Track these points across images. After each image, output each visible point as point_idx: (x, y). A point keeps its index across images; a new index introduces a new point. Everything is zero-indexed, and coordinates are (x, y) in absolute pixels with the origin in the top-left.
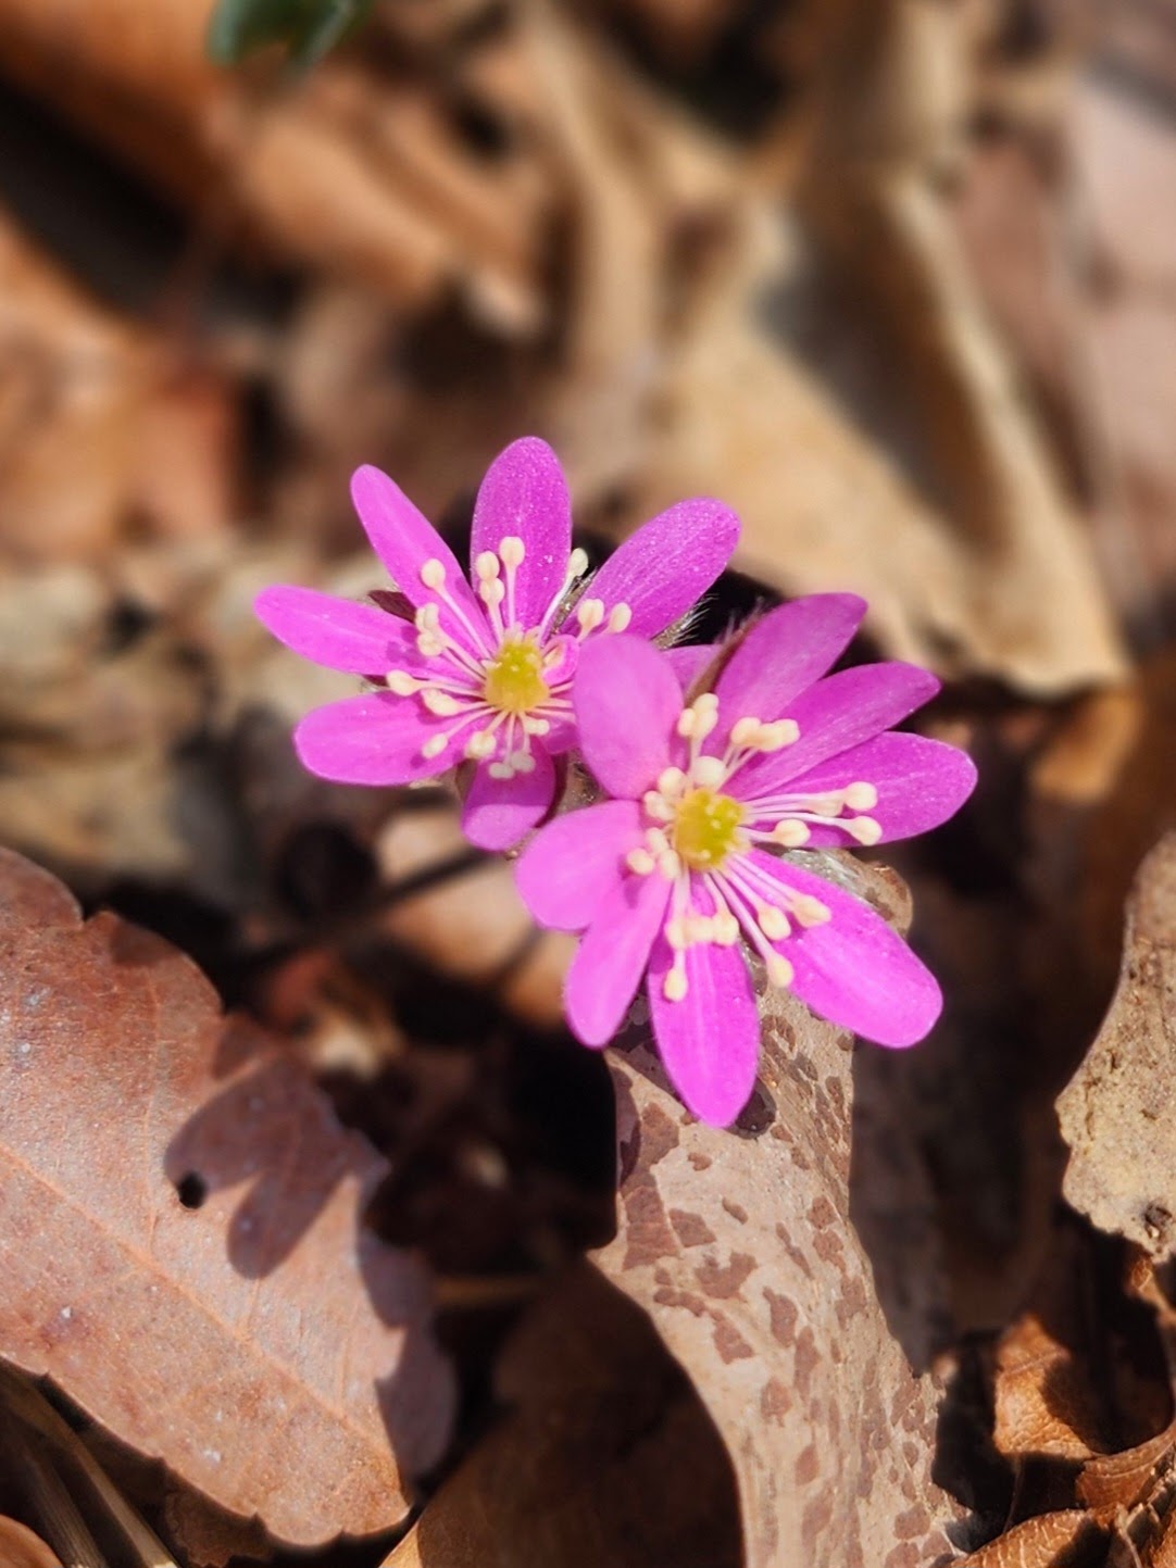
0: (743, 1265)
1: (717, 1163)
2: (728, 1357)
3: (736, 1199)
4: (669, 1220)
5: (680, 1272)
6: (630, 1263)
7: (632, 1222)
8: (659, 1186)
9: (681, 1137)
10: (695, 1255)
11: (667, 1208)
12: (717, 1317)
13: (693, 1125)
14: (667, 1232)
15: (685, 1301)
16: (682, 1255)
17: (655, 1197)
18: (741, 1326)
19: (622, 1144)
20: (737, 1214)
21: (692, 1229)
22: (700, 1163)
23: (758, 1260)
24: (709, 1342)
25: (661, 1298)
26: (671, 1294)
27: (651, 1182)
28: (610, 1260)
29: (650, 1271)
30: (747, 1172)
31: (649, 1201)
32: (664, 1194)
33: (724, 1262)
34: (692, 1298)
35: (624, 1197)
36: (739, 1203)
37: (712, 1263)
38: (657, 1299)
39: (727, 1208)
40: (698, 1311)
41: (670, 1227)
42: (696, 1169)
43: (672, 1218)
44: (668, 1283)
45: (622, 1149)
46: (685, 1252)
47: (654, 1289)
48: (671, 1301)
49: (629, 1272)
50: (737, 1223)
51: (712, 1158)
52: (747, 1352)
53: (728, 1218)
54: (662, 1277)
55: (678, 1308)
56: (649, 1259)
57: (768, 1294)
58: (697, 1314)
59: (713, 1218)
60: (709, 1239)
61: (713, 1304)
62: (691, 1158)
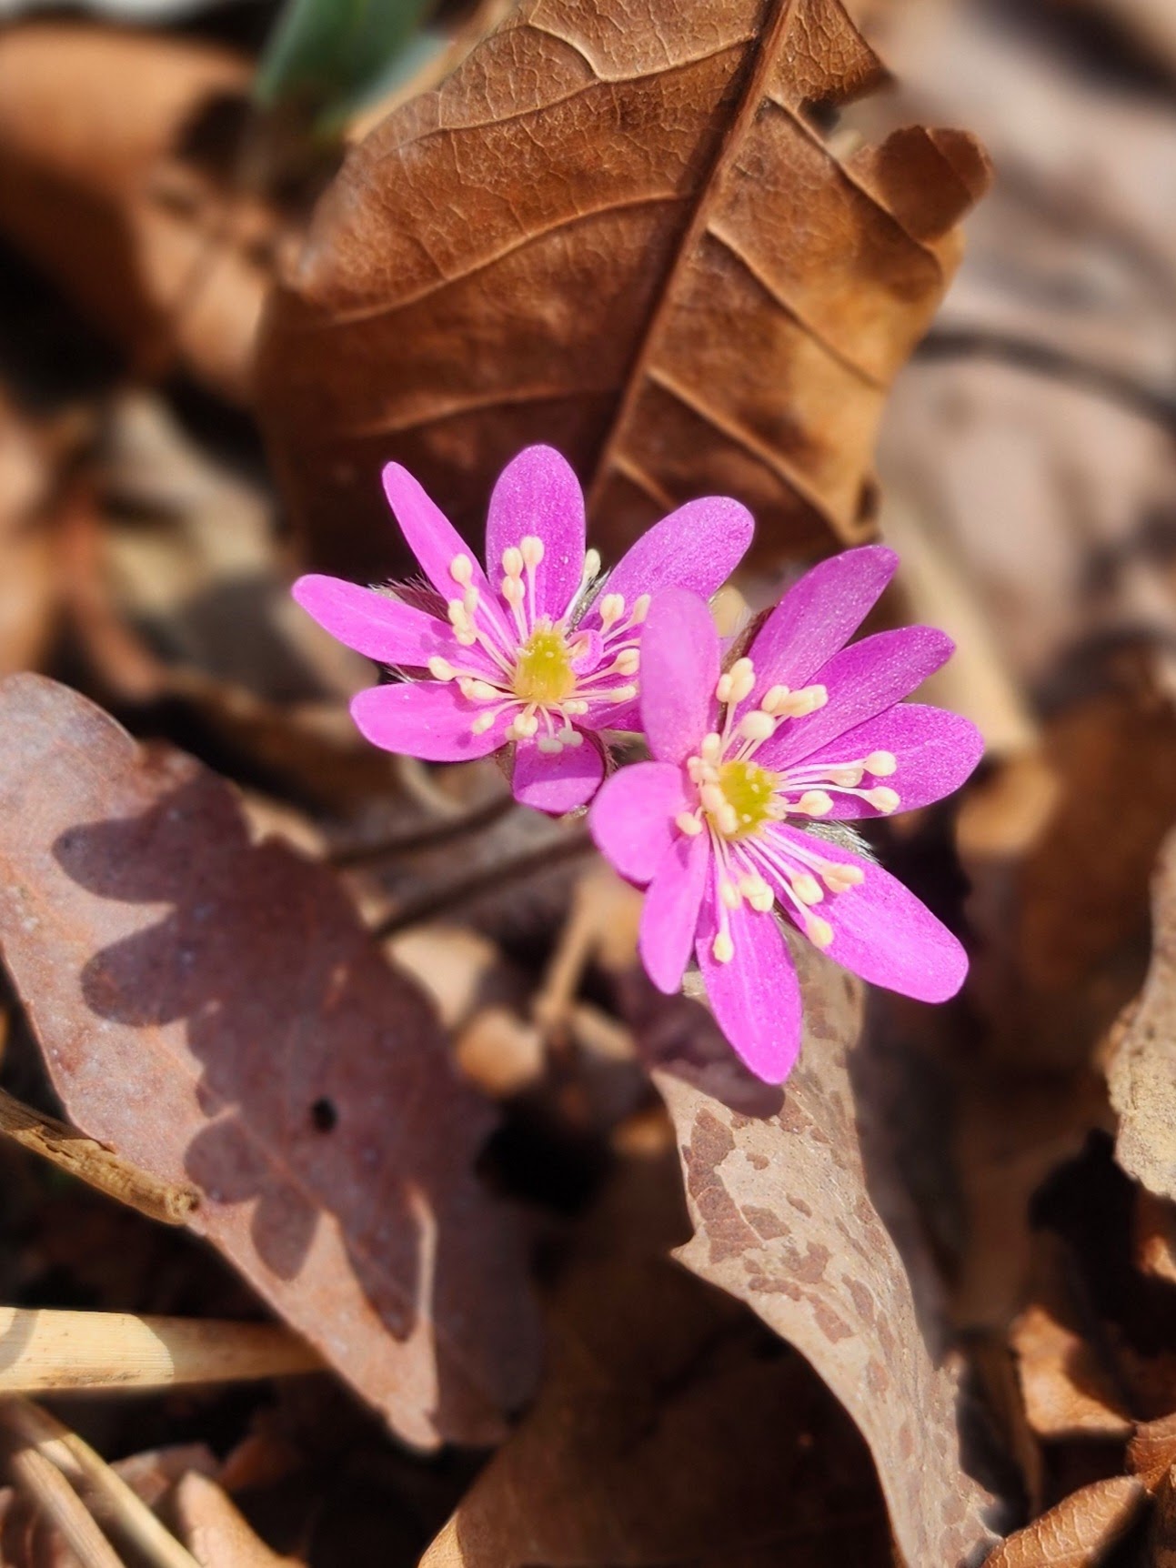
0: (819, 1255)
1: (773, 1162)
2: (833, 1337)
3: (799, 1194)
4: (742, 1216)
5: (768, 1262)
6: (716, 1255)
7: (708, 1219)
8: (726, 1186)
9: (736, 1140)
10: (776, 1245)
11: (738, 1205)
12: (815, 1300)
13: (743, 1128)
14: (744, 1227)
15: (781, 1287)
16: (764, 1247)
17: (724, 1195)
18: (836, 1308)
19: (684, 1147)
20: (800, 1206)
21: (767, 1223)
22: (760, 1163)
23: (831, 1250)
24: (813, 1323)
25: (759, 1285)
26: (765, 1281)
27: (717, 1181)
28: (695, 1256)
29: (739, 1262)
30: (800, 1170)
31: (718, 1201)
32: (732, 1192)
33: (803, 1252)
34: (786, 1283)
35: (694, 1197)
36: (802, 1198)
37: (793, 1252)
38: (752, 1287)
39: (792, 1203)
40: (796, 1296)
41: (746, 1222)
42: (756, 1168)
43: (746, 1214)
44: (759, 1271)
45: (685, 1155)
46: (766, 1243)
47: (748, 1278)
48: (767, 1287)
49: (719, 1265)
50: (803, 1216)
51: (769, 1157)
52: (846, 1332)
53: (796, 1213)
54: (751, 1267)
55: (777, 1294)
56: (735, 1252)
57: (846, 1281)
58: (797, 1299)
59: (782, 1212)
60: (785, 1231)
61: (807, 1289)
62: (750, 1158)
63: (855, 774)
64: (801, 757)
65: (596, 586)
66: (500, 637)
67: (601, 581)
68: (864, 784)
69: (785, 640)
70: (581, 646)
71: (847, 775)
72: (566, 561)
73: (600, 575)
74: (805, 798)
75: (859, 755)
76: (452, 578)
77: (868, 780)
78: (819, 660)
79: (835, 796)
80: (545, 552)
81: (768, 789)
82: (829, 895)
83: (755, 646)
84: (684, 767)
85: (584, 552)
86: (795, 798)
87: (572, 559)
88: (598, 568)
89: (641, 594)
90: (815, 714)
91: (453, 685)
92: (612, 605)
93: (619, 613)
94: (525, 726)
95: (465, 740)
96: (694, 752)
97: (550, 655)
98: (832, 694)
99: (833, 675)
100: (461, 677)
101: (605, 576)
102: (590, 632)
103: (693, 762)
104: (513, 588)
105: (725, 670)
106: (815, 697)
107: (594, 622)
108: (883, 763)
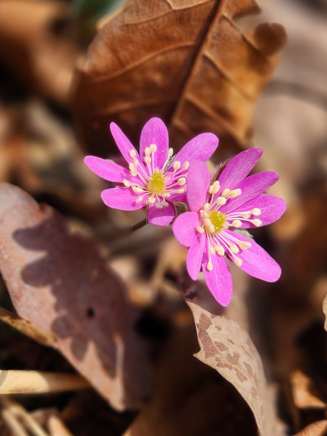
0: (237, 356)
1: (223, 328)
2: (242, 381)
3: (231, 338)
4: (214, 344)
5: (222, 358)
6: (207, 356)
7: (204, 345)
8: (209, 335)
9: (212, 322)
10: (224, 353)
11: (213, 342)
12: (236, 370)
13: (214, 318)
14: (215, 348)
15: (226, 366)
16: (221, 353)
17: (209, 338)
18: (242, 372)
19: (197, 324)
20: (231, 341)
21: (221, 346)
22: (219, 329)
23: (240, 354)
24: (236, 376)
25: (219, 365)
26: (221, 364)
27: (207, 334)
28: (201, 356)
29: (214, 358)
30: (230, 331)
31: (207, 339)
32: (211, 337)
33: (232, 355)
34: (227, 364)
35: (200, 339)
36: (231, 339)
37: (229, 355)
38: (218, 366)
39: (229, 341)
40: (230, 368)
41: (216, 346)
42: (218, 330)
43: (215, 344)
44: (220, 361)
45: (197, 326)
46: (221, 352)
47: (216, 363)
48: (222, 365)
49: (207, 359)
50: (232, 344)
51: (222, 327)
52: (246, 379)
53: (230, 343)
54: (217, 359)
55: (225, 368)
56: (212, 355)
57: (245, 363)
58: (231, 369)
59: (226, 343)
60: (227, 349)
61: (234, 366)
62: (217, 327)
63: (248, 215)
64: (233, 210)
65: (172, 159)
66: (144, 174)
67: (173, 158)
68: (252, 218)
69: (229, 175)
70: (168, 177)
71: (246, 215)
72: (163, 152)
73: (173, 155)
74: (234, 222)
75: (250, 209)
76: (130, 157)
77: (252, 217)
78: (239, 181)
79: (243, 221)
80: (157, 149)
81: (223, 219)
82: (241, 251)
83: (220, 177)
84: (199, 213)
85: (168, 149)
86: (231, 222)
87: (165, 151)
88: (172, 154)
89: (185, 161)
90: (237, 197)
91: (130, 188)
92: (177, 165)
93: (179, 167)
94: (152, 200)
95: (134, 204)
96: (202, 208)
97: (159, 179)
98: (243, 191)
99: (243, 185)
100: (132, 186)
101: (175, 156)
102: (170, 173)
103: (201, 211)
104: (147, 159)
105: (211, 184)
106: (238, 192)
107: (171, 169)
108: (257, 212)
